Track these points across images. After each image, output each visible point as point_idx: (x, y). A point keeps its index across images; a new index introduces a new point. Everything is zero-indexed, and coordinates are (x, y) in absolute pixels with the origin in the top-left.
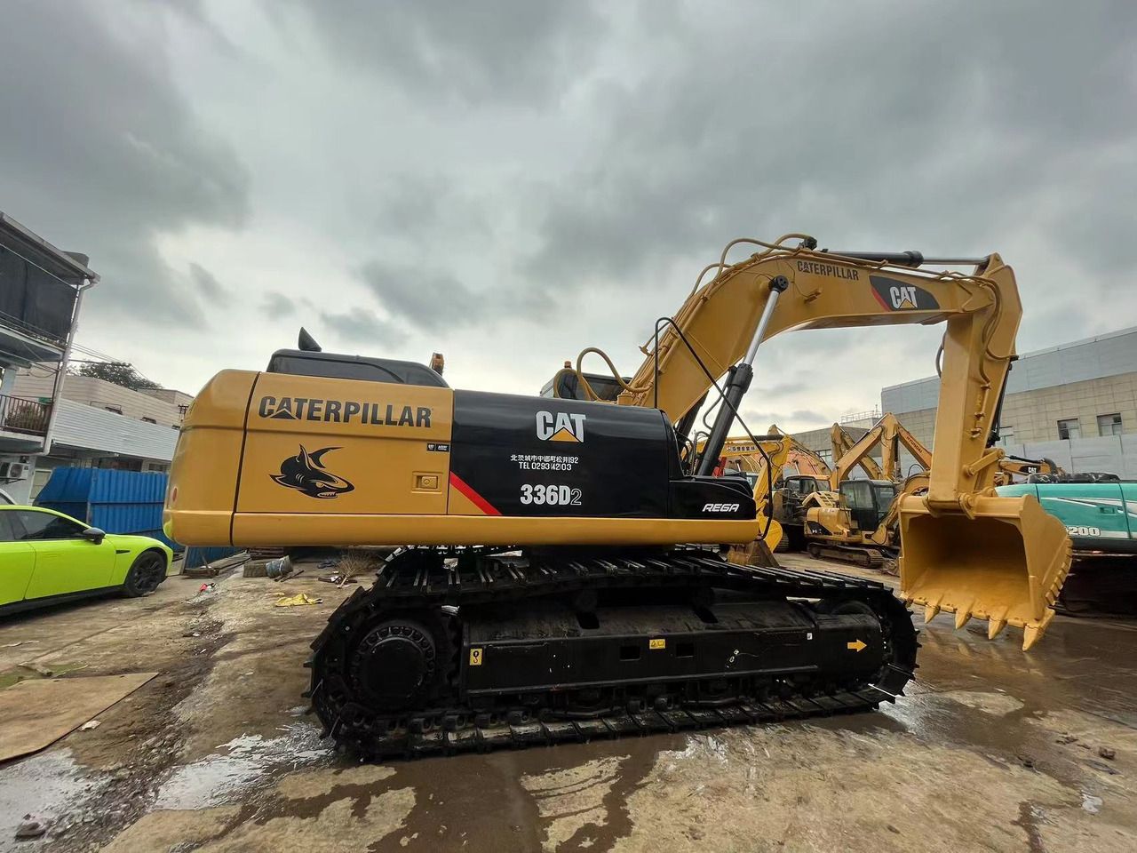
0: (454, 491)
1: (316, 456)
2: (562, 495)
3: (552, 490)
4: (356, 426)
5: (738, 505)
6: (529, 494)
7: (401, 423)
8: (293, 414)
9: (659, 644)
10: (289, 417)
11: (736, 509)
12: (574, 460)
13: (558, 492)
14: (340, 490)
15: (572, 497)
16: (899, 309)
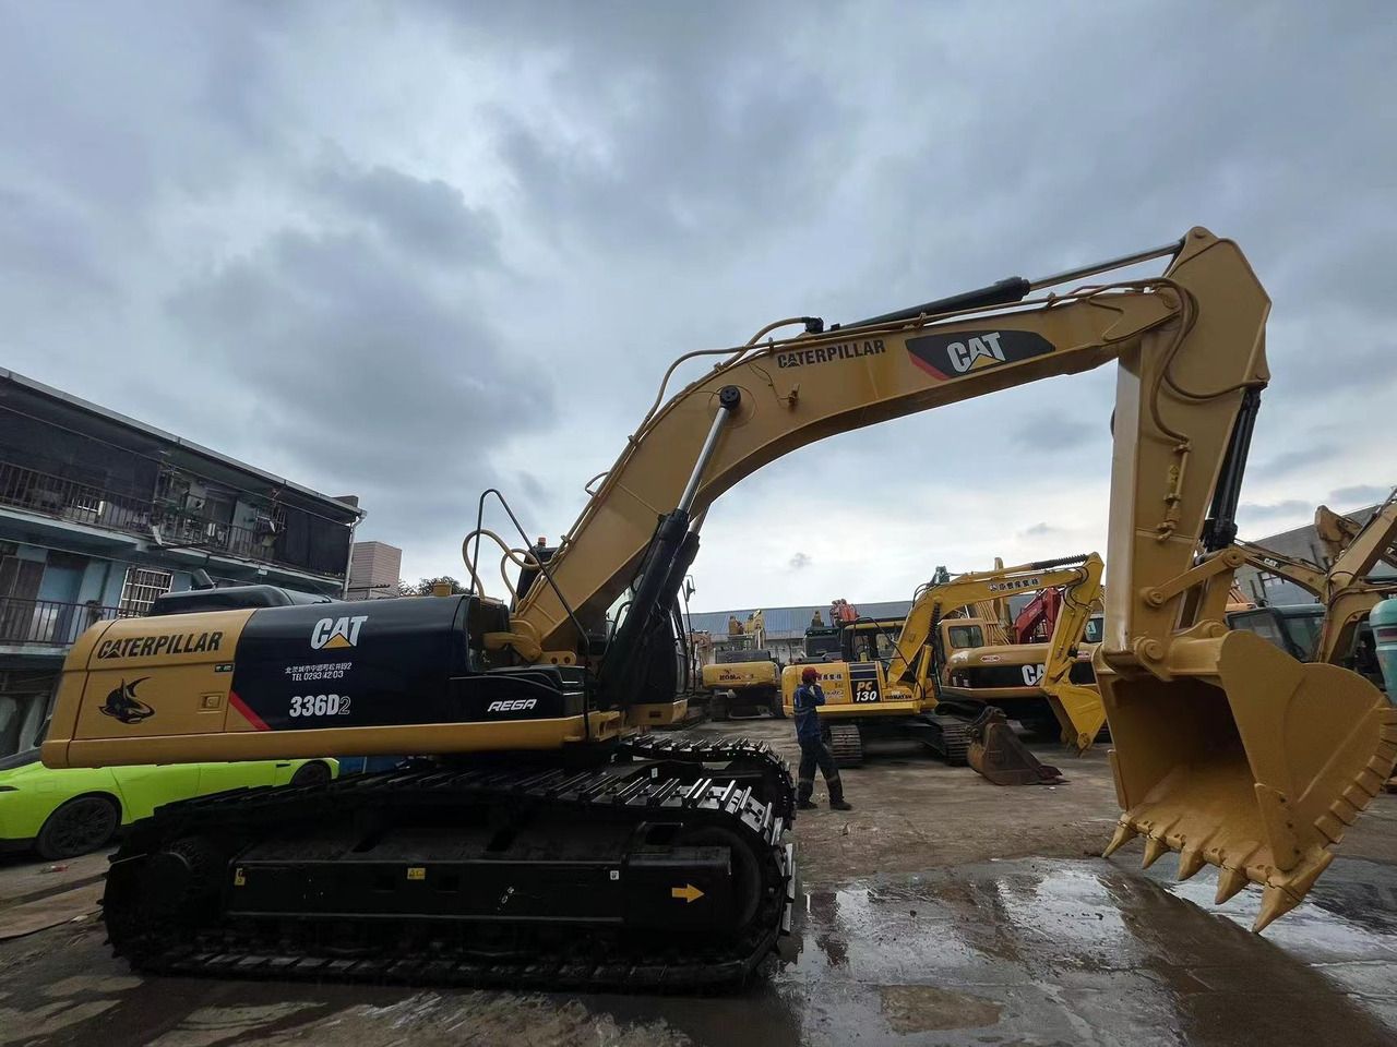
0: (233, 710)
1: (131, 688)
2: (331, 704)
3: (321, 700)
4: (162, 657)
5: (535, 701)
6: (300, 706)
7: (196, 650)
8: (120, 653)
9: (417, 874)
10: (118, 656)
11: (532, 706)
12: (347, 666)
13: (326, 702)
14: (144, 716)
15: (341, 706)
16: (967, 372)
